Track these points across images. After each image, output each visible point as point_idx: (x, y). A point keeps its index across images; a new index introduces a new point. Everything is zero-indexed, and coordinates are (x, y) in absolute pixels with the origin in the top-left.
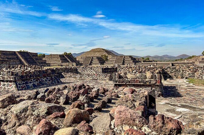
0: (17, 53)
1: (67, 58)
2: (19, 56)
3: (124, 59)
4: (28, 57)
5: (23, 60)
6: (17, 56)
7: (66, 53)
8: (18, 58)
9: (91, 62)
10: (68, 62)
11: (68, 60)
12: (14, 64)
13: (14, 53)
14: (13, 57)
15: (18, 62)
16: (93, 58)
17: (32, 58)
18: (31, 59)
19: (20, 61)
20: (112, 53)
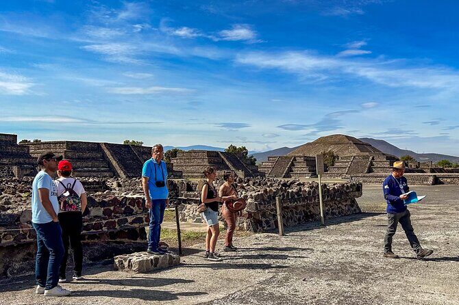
0: (103, 147)
1: (225, 159)
2: (108, 153)
3: (372, 164)
4: (129, 156)
5: (114, 163)
6: (104, 153)
7: (234, 148)
8: (104, 157)
9: (290, 170)
10: (228, 168)
11: (227, 163)
12: (94, 171)
13: (97, 147)
14: (94, 154)
15: (103, 167)
16: (295, 159)
17: (137, 159)
18: (134, 160)
19: (109, 164)
20: (373, 148)
